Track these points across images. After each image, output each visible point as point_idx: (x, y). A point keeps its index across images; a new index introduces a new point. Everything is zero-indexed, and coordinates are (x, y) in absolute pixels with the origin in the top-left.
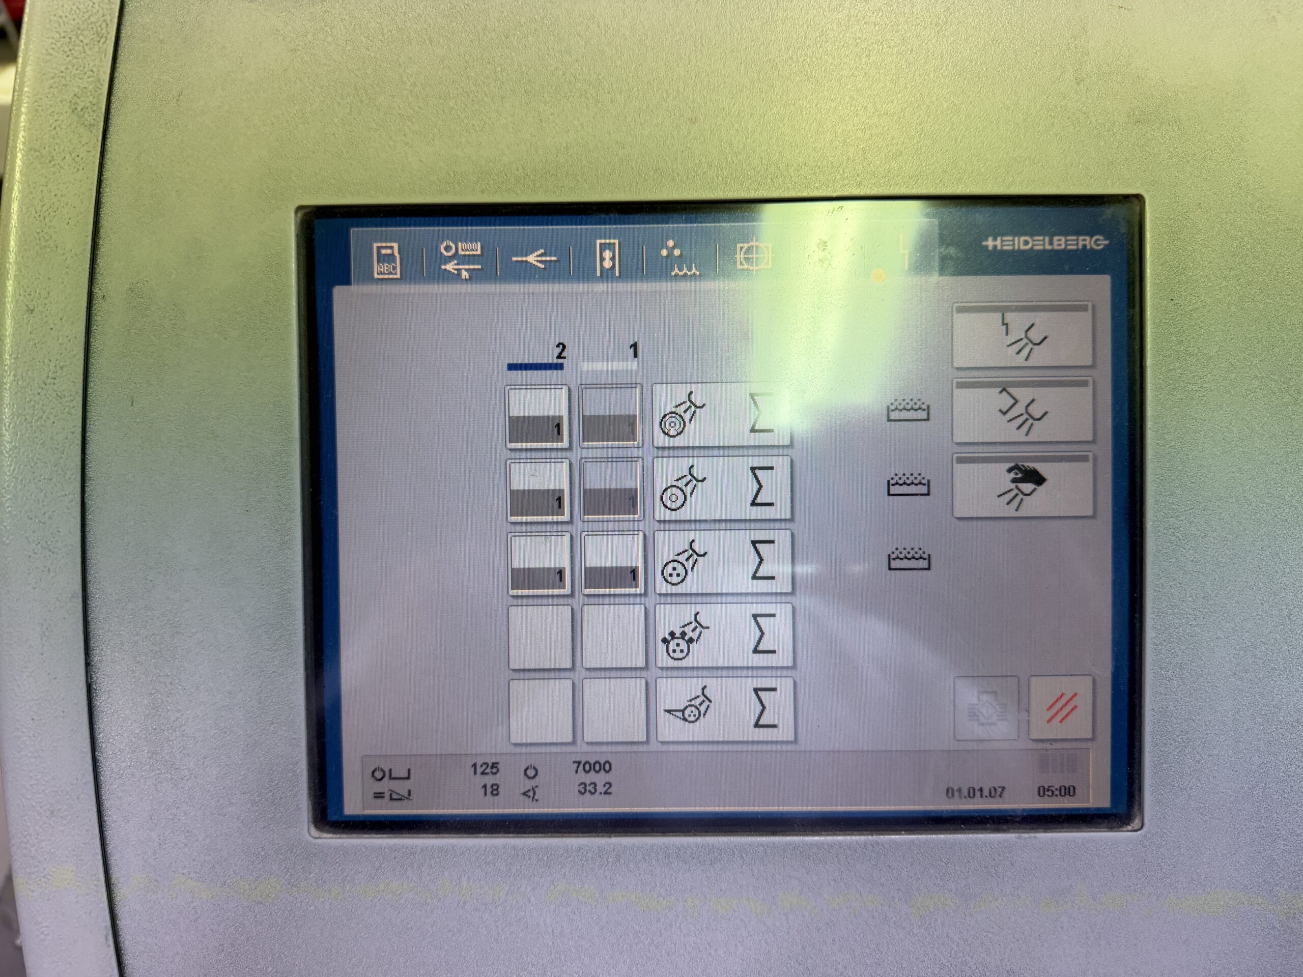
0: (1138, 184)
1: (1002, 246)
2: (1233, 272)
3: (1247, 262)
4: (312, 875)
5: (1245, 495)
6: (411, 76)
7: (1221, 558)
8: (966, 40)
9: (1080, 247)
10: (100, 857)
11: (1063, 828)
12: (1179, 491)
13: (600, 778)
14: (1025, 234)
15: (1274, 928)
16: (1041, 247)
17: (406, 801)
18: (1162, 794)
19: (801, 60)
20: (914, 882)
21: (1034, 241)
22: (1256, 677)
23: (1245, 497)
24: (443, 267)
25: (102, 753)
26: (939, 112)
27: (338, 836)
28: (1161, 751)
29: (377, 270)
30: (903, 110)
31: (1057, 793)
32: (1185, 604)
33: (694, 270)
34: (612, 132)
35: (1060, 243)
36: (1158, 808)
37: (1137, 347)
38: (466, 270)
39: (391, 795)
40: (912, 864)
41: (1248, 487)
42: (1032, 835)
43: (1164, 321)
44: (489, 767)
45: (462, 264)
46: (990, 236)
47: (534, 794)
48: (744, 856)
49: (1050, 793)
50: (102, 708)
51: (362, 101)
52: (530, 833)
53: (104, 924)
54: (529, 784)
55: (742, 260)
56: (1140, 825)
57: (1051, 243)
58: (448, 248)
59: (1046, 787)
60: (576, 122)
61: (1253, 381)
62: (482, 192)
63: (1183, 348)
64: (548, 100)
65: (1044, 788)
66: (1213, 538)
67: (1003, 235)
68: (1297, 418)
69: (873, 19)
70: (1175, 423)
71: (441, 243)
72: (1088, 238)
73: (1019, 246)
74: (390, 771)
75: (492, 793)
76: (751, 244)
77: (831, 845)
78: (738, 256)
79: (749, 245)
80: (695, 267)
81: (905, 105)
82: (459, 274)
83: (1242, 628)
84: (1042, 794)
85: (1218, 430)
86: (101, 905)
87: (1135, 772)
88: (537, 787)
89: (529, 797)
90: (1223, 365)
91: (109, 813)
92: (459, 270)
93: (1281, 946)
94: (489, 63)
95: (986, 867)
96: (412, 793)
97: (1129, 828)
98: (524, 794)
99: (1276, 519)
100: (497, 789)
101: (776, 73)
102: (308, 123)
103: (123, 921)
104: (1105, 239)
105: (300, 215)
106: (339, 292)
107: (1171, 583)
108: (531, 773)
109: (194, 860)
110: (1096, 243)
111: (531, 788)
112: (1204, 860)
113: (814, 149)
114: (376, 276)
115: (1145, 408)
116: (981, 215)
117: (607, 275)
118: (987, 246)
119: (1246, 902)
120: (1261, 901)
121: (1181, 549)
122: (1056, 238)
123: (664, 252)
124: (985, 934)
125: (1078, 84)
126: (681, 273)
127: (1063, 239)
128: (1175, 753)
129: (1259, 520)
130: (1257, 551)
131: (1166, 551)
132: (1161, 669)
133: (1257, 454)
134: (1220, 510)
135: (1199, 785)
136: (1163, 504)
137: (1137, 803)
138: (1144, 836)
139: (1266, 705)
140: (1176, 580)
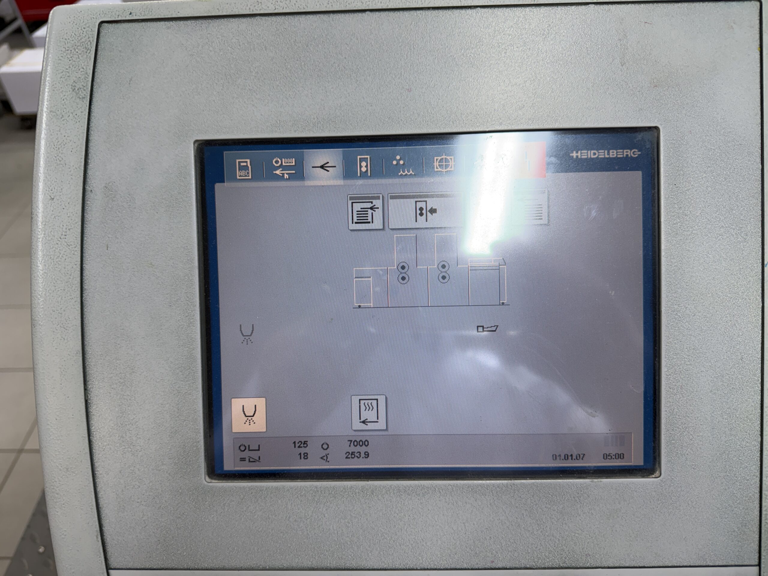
0: (656, 121)
1: (581, 156)
2: (709, 169)
3: (717, 163)
4: (207, 503)
5: (717, 292)
6: (255, 68)
7: (704, 327)
8: (560, 42)
9: (625, 156)
10: (93, 493)
11: (616, 476)
12: (680, 291)
13: (363, 449)
14: (594, 150)
15: (734, 531)
16: (603, 156)
17: (258, 462)
18: (671, 458)
19: (469, 55)
20: (534, 506)
21: (599, 153)
22: (723, 393)
23: (717, 293)
24: (274, 172)
25: (93, 437)
26: (545, 83)
27: (221, 481)
28: (670, 434)
29: (239, 174)
30: (525, 82)
31: (614, 457)
32: (683, 352)
33: (411, 172)
34: (365, 98)
35: (613, 154)
36: (669, 465)
37: (656, 211)
38: (287, 174)
39: (249, 459)
40: (533, 496)
41: (718, 288)
42: (599, 480)
43: (671, 196)
44: (302, 444)
45: (285, 171)
46: (574, 150)
47: (327, 458)
48: (441, 491)
49: (610, 457)
50: (93, 413)
51: (229, 83)
52: (325, 479)
53: (96, 529)
54: (324, 453)
55: (438, 166)
56: (659, 474)
57: (608, 154)
58: (277, 162)
59: (608, 454)
60: (345, 92)
61: (721, 229)
62: (295, 131)
63: (681, 211)
64: (330, 80)
65: (606, 454)
66: (699, 316)
67: (581, 150)
68: (746, 249)
69: (508, 32)
70: (677, 253)
71: (273, 159)
72: (629, 151)
73: (591, 155)
74: (249, 446)
75: (304, 457)
76: (442, 157)
77: (488, 485)
78: (435, 164)
79: (441, 158)
80: (412, 170)
81: (526, 79)
82: (283, 176)
83: (715, 366)
84: (605, 458)
85: (702, 256)
86: (94, 519)
87: (657, 445)
88: (328, 454)
89: (324, 460)
90: (704, 221)
91: (98, 469)
92: (283, 174)
93: (739, 541)
94: (298, 60)
95: (574, 498)
96: (261, 458)
97: (653, 476)
98: (322, 458)
99: (734, 305)
100: (307, 456)
101: (455, 63)
102: (200, 95)
103: (106, 528)
104: (639, 151)
105: (196, 145)
106: (218, 186)
107: (675, 342)
108: (325, 446)
109: (143, 495)
110: (633, 153)
111: (325, 455)
112: (695, 494)
113: (476, 105)
114: (238, 178)
115: (661, 245)
116: (569, 139)
117: (364, 175)
118: (573, 156)
119: (719, 517)
120: (727, 516)
121: (681, 323)
122: (611, 151)
123: (395, 162)
124: (573, 534)
125: (622, 66)
126: (404, 174)
127: (615, 151)
128: (678, 435)
129: (724, 306)
130: (724, 323)
131: (672, 323)
132: (670, 388)
133: (723, 269)
134: (702, 301)
135: (692, 452)
136: (671, 298)
137: (658, 462)
138: (662, 481)
139: (729, 408)
140: (677, 339)
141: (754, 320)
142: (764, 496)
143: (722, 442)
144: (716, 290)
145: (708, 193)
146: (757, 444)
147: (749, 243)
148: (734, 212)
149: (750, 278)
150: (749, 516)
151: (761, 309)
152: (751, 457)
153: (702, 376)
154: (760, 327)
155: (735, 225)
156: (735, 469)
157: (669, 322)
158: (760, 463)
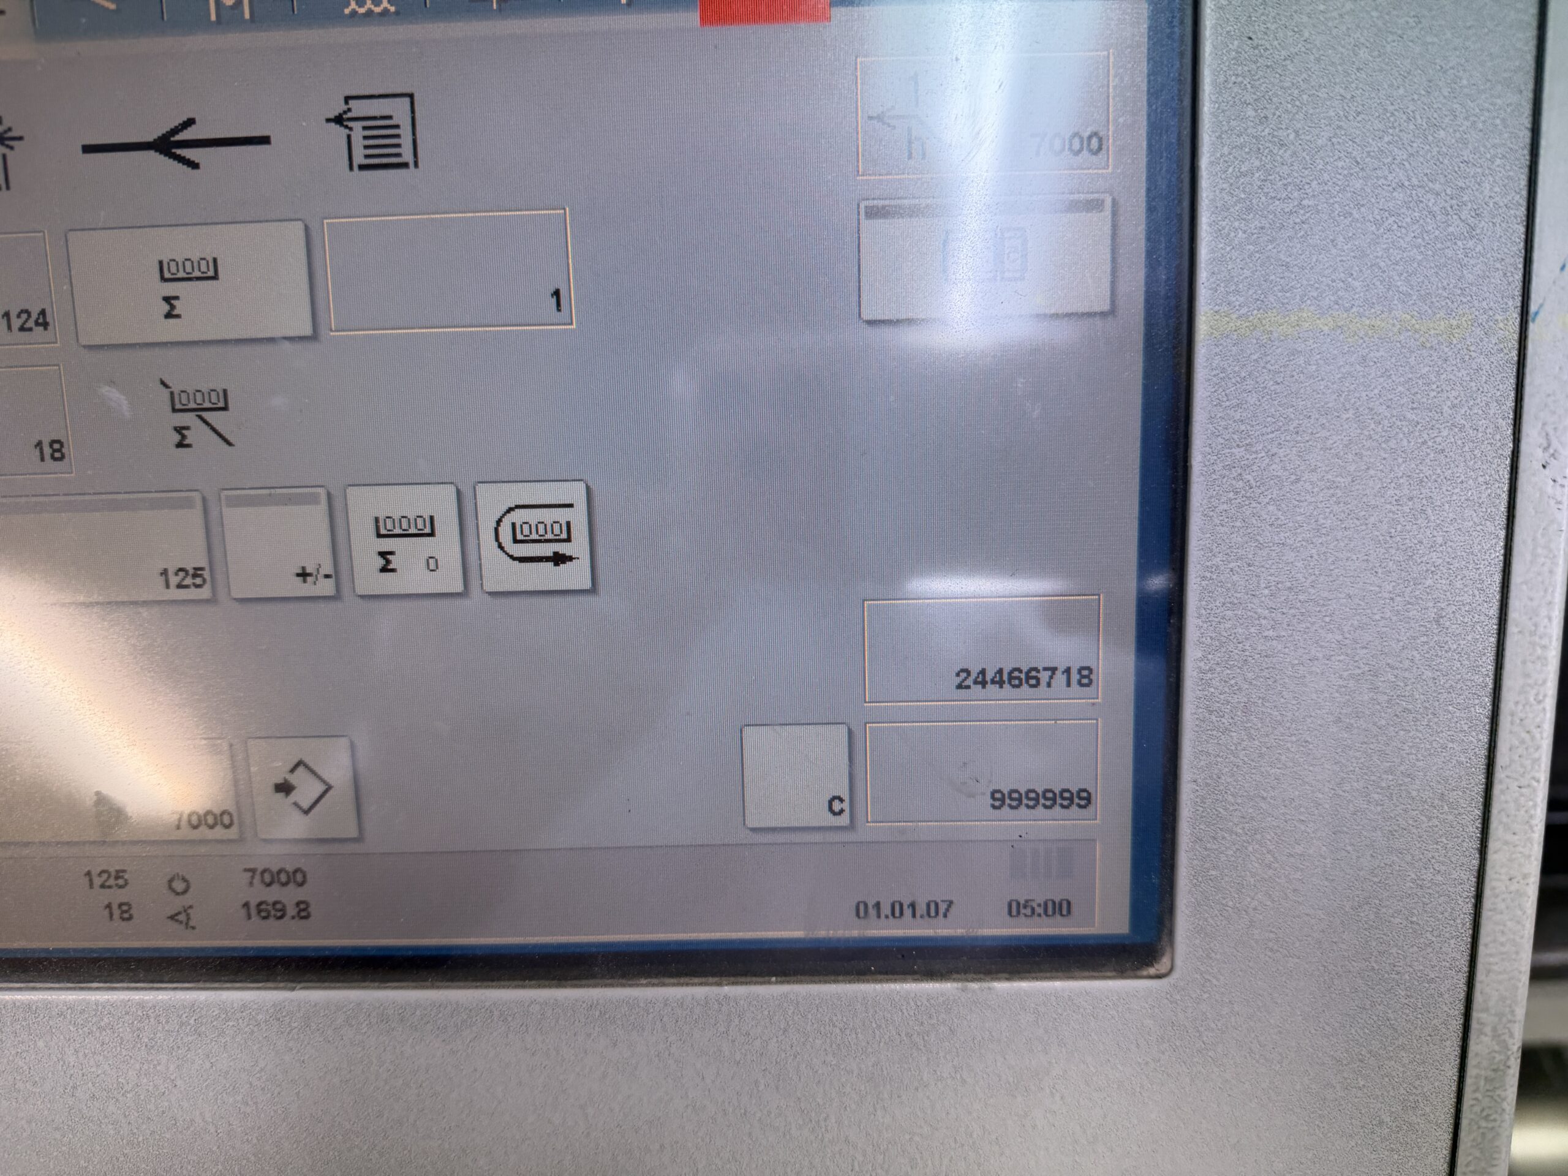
5: (1371, 405)
7: (1325, 518)
11: (1041, 972)
12: (1252, 399)
15: (1381, 1123)
18: (1206, 919)
22: (1375, 724)
23: (1371, 409)
28: (1206, 849)
31: (1040, 910)
32: (1256, 601)
33: (387, 4)
36: (1197, 942)
37: (1187, 131)
40: (785, 1030)
41: (1376, 391)
42: (985, 985)
43: (1235, 79)
44: (112, 878)
48: (509, 1019)
49: (1028, 911)
56: (1168, 969)
59: (1022, 902)
61: (1395, 194)
63: (1267, 131)
65: (1018, 904)
66: (1312, 483)
68: (1472, 262)
75: (121, 916)
83: (1355, 641)
84: (1014, 912)
85: (1328, 285)
87: (1165, 882)
88: (190, 907)
90: (1340, 164)
95: (909, 1036)
97: (1152, 971)
99: (1424, 447)
100: (129, 911)
107: (1232, 565)
108: (179, 886)
112: (1272, 1021)
115: (1197, 247)
117: (229, 18)
119: (1338, 1085)
120: (1362, 1083)
121: (1254, 505)
124: (907, 1137)
126: (362, 11)
128: (1230, 852)
129: (1393, 451)
130: (1388, 506)
131: (1225, 507)
132: (1211, 712)
133: (1395, 330)
134: (1325, 433)
135: (1269, 903)
136: (1223, 423)
137: (1166, 931)
138: (1175, 986)
139: (1390, 771)
140: (1241, 559)
141: (1484, 496)
142: (1474, 1025)
143: (1361, 873)
144: (1369, 399)
145: (1358, 69)
146: (1465, 877)
147: (1485, 241)
148: (1442, 133)
149: (1481, 359)
150: (1425, 1082)
151: (1508, 462)
152: (1446, 914)
153: (1311, 673)
154: (1502, 520)
155: (1443, 180)
156: (1394, 950)
157: (1215, 502)
158: (1471, 932)
